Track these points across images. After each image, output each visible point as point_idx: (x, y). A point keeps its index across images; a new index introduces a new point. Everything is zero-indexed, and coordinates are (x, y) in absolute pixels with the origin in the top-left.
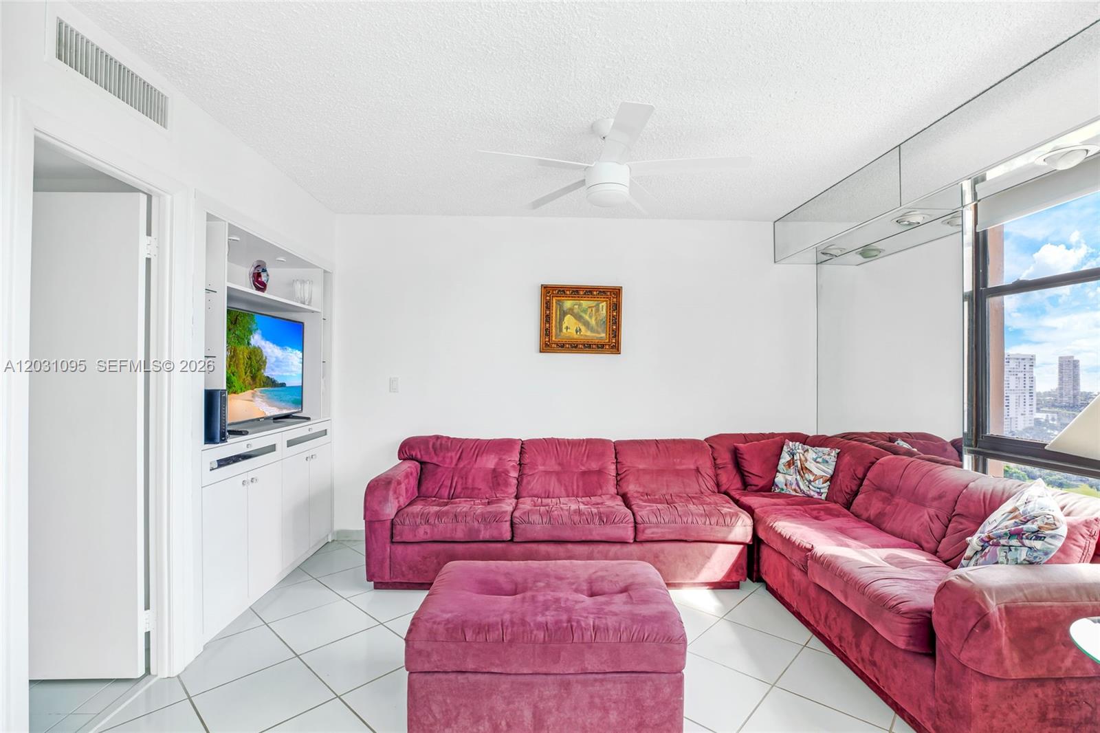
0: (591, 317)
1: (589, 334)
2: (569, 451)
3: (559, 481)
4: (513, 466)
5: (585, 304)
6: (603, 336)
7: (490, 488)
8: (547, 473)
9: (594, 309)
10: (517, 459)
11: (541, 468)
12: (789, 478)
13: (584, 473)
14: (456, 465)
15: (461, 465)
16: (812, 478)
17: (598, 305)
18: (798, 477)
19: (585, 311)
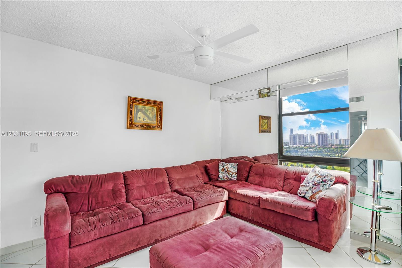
0: (150, 114)
1: (149, 121)
2: (148, 175)
3: (146, 189)
4: (122, 186)
5: (147, 107)
6: (154, 122)
7: (113, 200)
8: (139, 187)
9: (151, 110)
10: (123, 182)
11: (137, 185)
12: (224, 175)
13: (156, 184)
14: (89, 191)
15: (92, 190)
16: (231, 174)
17: (153, 108)
18: (227, 174)
19: (147, 111)
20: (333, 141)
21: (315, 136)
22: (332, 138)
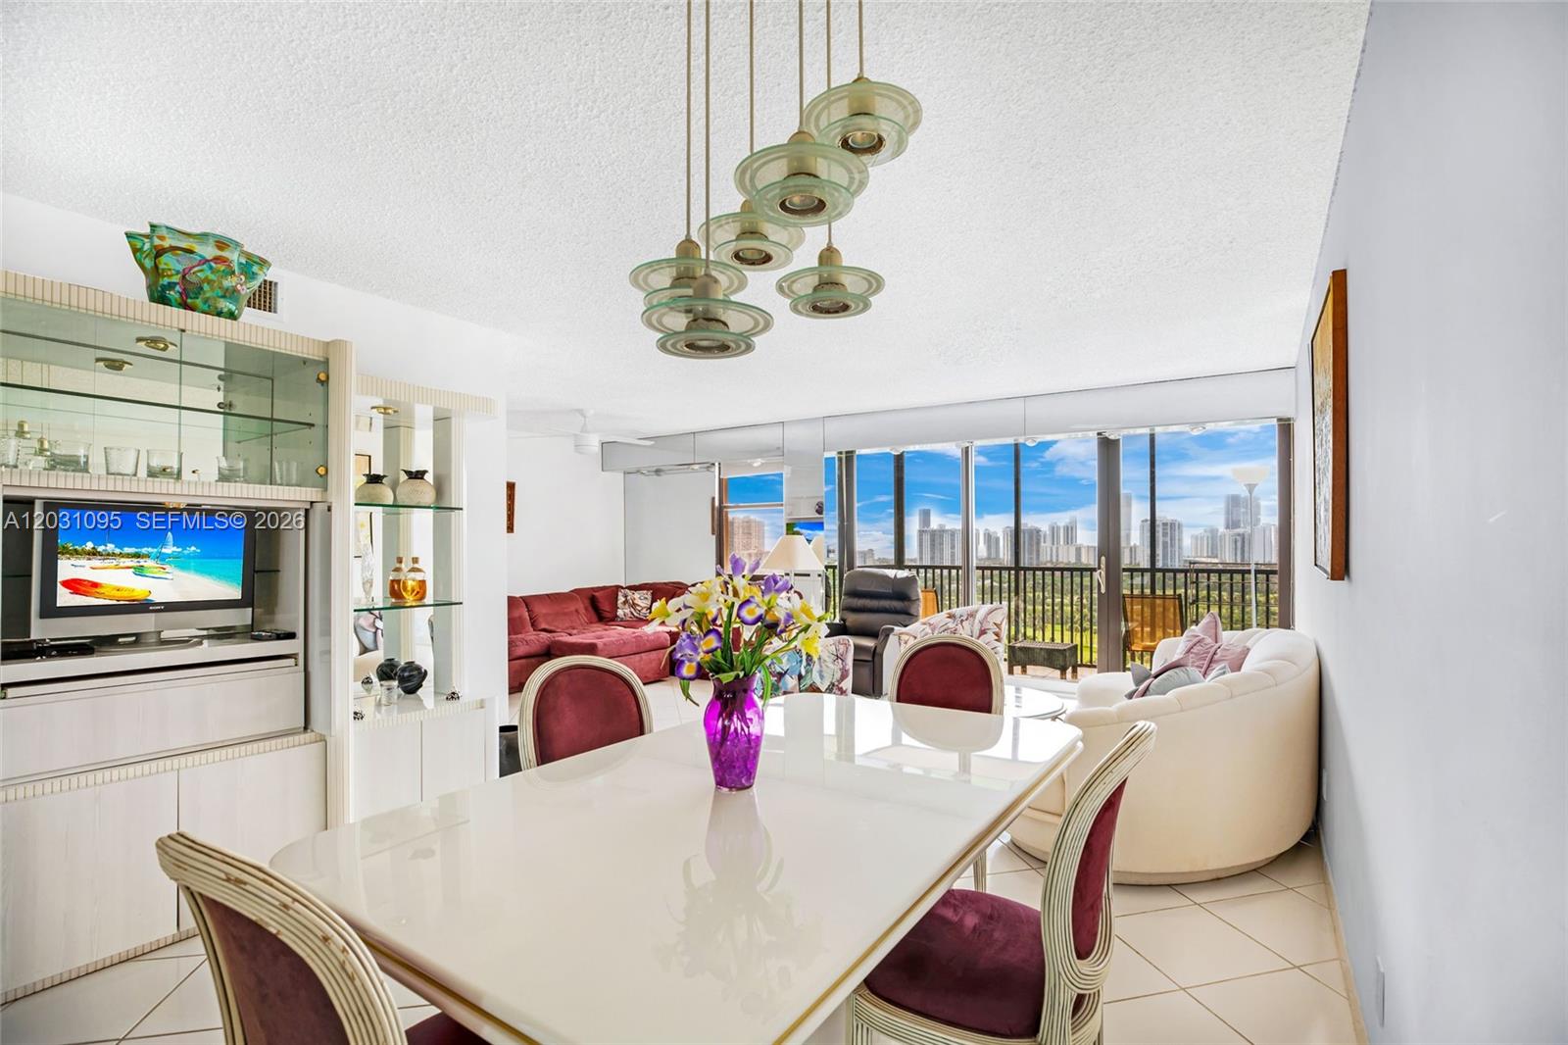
12: (626, 610)
16: (639, 608)
18: (632, 609)
20: (1057, 552)
21: (1000, 535)
22: (1053, 544)
